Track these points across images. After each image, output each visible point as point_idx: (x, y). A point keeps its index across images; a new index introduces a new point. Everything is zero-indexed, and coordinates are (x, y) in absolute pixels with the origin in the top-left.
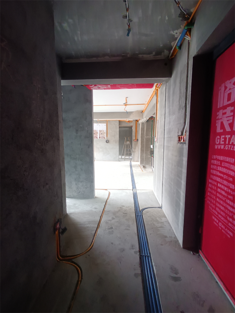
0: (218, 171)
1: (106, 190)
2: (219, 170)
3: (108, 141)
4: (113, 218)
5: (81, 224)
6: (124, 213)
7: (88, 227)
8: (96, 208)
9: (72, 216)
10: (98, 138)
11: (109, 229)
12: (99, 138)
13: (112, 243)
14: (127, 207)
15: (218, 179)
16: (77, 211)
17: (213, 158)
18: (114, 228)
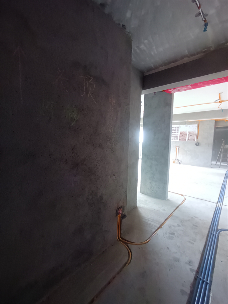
1: (182, 195)
4: (179, 226)
5: (145, 219)
6: (193, 225)
7: (150, 224)
8: (164, 210)
9: (140, 210)
11: (170, 234)
12: (188, 140)
13: (168, 248)
14: (200, 220)
16: (146, 206)
18: (175, 235)
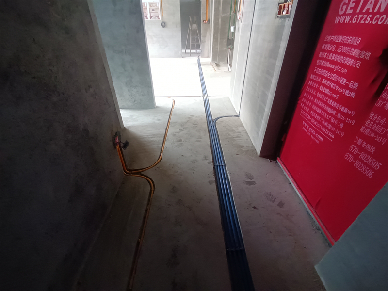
0: (328, 60)
1: (169, 97)
2: (330, 58)
3: (164, 23)
4: (181, 130)
6: (193, 124)
8: (159, 120)
10: (149, 17)
11: (177, 141)
12: (151, 18)
14: (197, 117)
15: (325, 73)
17: (325, 40)
18: (183, 140)
